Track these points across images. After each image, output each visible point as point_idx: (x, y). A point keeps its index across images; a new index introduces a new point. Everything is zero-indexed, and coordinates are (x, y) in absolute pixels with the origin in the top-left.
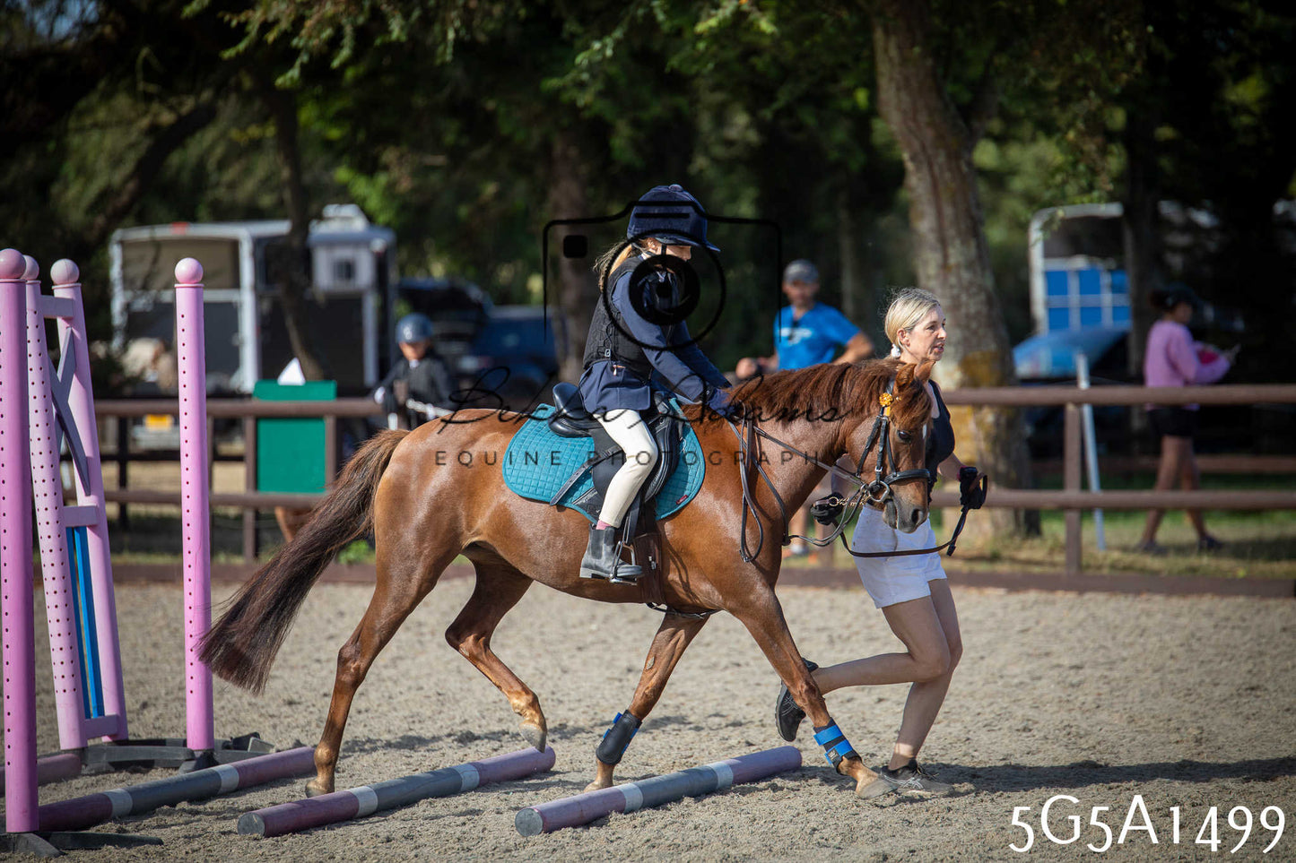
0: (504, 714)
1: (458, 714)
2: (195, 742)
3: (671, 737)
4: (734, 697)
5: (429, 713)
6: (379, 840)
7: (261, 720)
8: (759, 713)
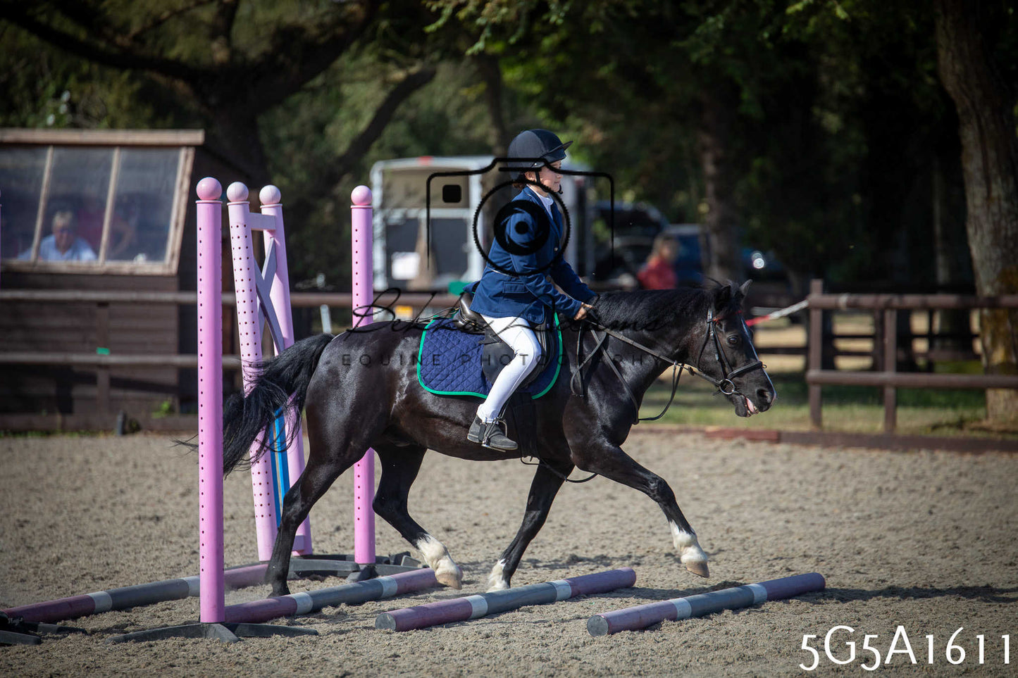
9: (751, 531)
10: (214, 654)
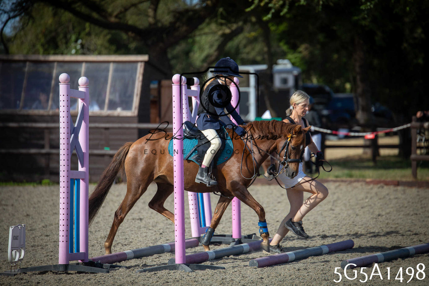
0: (337, 229)
1: (321, 229)
2: (235, 236)
3: (394, 238)
4: (415, 225)
5: (312, 228)
6: (296, 270)
7: (256, 229)
8: (424, 230)
9: (398, 224)
10: (184, 277)
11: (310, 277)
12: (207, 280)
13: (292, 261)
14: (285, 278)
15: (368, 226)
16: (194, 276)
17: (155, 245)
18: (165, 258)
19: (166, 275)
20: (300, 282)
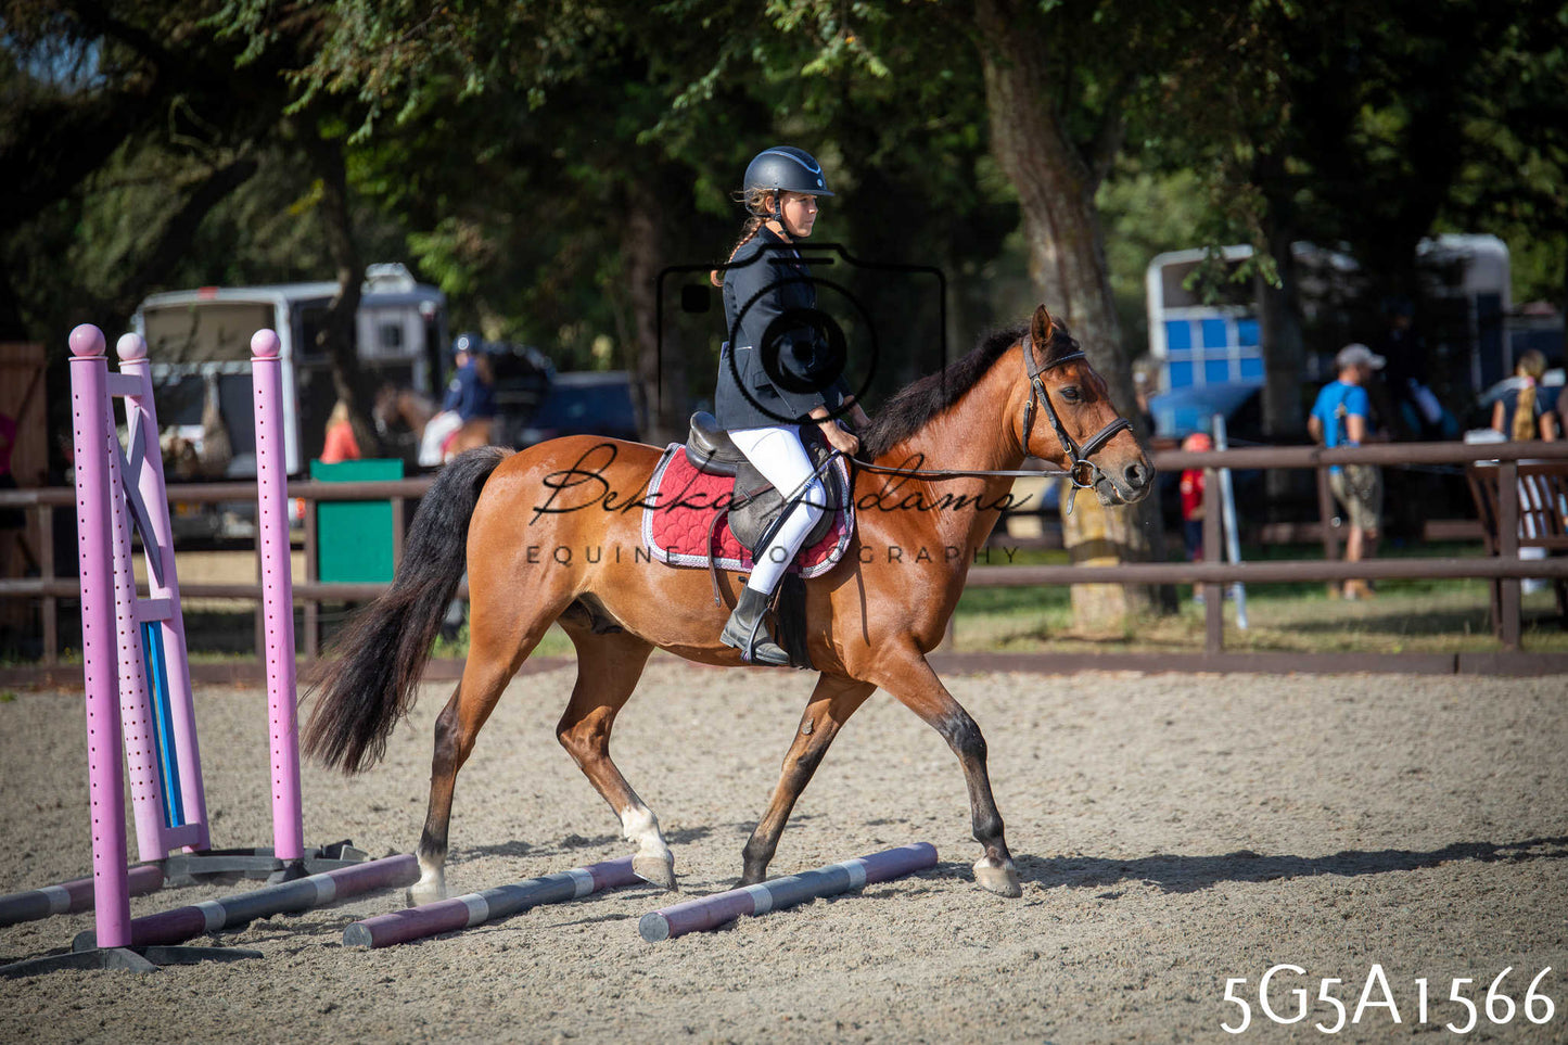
1: (560, 817)
3: (794, 837)
4: (857, 793)
5: (528, 817)
7: (348, 827)
10: (129, 989)
11: (542, 970)
12: (210, 993)
13: (477, 925)
14: (464, 976)
15: (710, 804)
16: (165, 985)
17: (14, 893)
18: (55, 933)
19: (70, 986)
20: (514, 988)
